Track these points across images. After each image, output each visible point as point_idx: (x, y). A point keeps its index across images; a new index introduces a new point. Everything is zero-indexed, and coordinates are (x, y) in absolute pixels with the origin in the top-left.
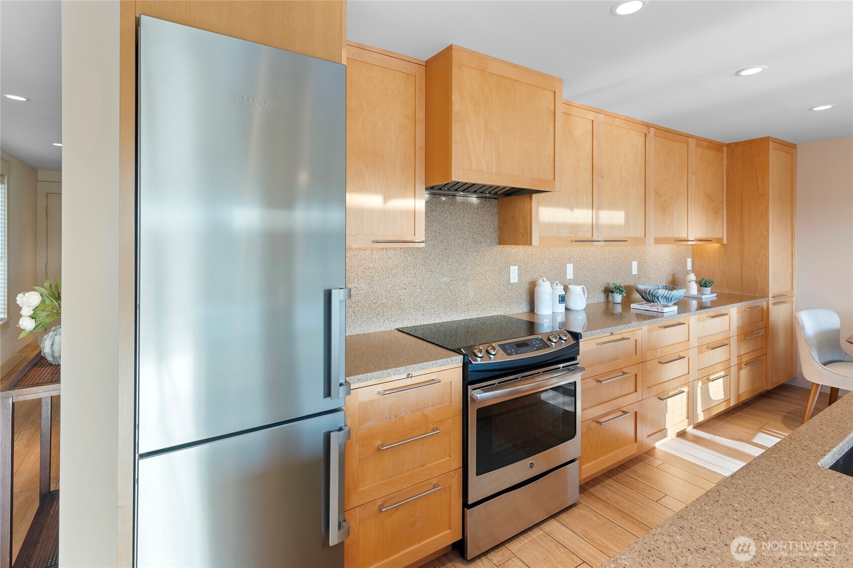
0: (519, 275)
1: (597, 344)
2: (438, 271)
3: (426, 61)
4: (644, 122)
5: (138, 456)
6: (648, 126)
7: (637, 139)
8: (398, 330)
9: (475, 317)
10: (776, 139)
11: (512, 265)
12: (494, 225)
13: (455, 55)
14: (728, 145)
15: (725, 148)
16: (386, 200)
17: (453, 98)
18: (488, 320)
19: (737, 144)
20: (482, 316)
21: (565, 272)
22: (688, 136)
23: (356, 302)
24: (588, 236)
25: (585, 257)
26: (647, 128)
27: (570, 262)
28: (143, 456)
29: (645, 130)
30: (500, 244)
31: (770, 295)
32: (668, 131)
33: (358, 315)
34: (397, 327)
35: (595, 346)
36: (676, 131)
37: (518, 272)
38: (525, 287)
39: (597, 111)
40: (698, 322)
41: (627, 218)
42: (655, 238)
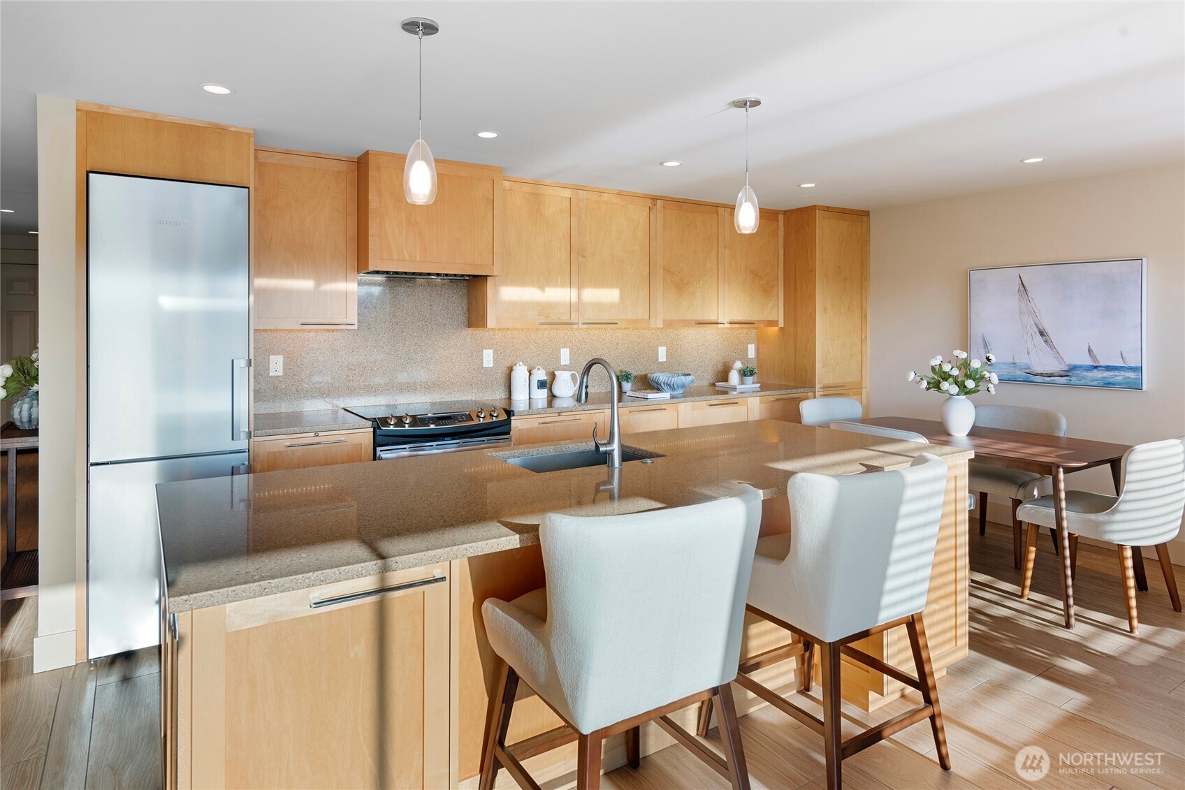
0: (495, 360)
1: (539, 423)
2: (393, 353)
3: (358, 158)
4: (647, 195)
5: (89, 465)
6: (654, 199)
7: (638, 214)
8: (345, 410)
9: (438, 401)
10: (829, 207)
11: (486, 349)
12: (463, 308)
13: (371, 159)
14: (785, 212)
15: (781, 217)
16: (318, 284)
17: (370, 197)
18: (455, 405)
19: (791, 211)
20: (447, 400)
21: (559, 358)
22: (717, 206)
23: (299, 381)
24: (565, 318)
25: (588, 341)
26: (651, 201)
27: (566, 347)
28: (92, 465)
29: (649, 203)
30: (469, 326)
31: (818, 386)
32: (685, 202)
33: (302, 394)
34: (344, 406)
35: (536, 425)
36: (698, 201)
37: (494, 356)
38: (502, 371)
39: (576, 188)
40: (692, 410)
41: (622, 296)
42: (663, 320)
